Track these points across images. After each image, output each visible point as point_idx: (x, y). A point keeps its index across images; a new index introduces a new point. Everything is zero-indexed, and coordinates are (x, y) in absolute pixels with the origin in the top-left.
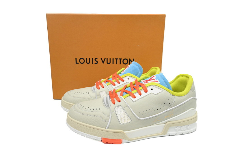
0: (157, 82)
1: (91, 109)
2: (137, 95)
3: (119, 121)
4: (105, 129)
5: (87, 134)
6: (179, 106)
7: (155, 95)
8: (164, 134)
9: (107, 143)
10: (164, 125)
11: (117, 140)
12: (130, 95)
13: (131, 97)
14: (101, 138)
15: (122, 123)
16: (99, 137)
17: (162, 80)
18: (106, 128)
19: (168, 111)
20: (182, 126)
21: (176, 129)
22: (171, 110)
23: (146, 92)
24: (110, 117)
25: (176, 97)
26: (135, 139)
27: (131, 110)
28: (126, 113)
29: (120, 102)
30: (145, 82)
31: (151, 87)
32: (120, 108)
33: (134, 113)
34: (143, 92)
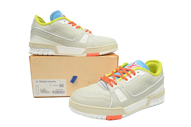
0: (139, 66)
1: (93, 93)
2: (128, 78)
3: (119, 100)
4: (108, 108)
5: (94, 115)
6: (157, 83)
7: (142, 77)
8: (147, 106)
9: (111, 120)
10: (148, 99)
11: (119, 116)
12: (123, 79)
13: (124, 80)
14: (106, 116)
15: (121, 102)
16: (104, 116)
17: (142, 65)
18: (110, 107)
19: (151, 88)
20: (158, 98)
21: (155, 101)
22: (153, 87)
23: (135, 74)
24: (112, 97)
25: (155, 77)
26: (130, 113)
27: (127, 90)
28: (123, 93)
29: (116, 84)
30: (129, 67)
31: (138, 71)
32: (118, 90)
33: (129, 92)
34: (132, 75)
